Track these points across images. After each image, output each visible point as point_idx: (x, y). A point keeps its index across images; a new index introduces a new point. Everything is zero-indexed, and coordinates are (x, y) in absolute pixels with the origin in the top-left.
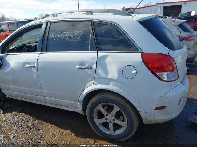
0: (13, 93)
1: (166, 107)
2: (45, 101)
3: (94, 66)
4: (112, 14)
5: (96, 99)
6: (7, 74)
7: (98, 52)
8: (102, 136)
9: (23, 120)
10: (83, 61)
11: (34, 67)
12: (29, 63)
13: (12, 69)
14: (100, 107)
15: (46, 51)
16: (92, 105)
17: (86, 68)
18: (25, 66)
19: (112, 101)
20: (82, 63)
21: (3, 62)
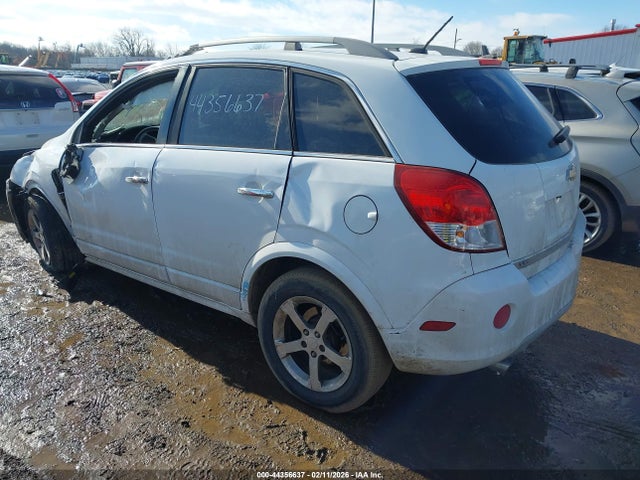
0: (98, 250)
1: (452, 325)
2: (166, 279)
3: (279, 192)
4: (345, 50)
5: (281, 284)
6: (88, 196)
7: (296, 153)
8: (290, 392)
9: (110, 324)
10: (254, 176)
11: (144, 182)
12: (134, 171)
13: (99, 183)
14: (288, 308)
15: (178, 143)
16: (270, 299)
17: (260, 195)
18: (127, 179)
19: (318, 294)
20: (252, 181)
21: (82, 166)
